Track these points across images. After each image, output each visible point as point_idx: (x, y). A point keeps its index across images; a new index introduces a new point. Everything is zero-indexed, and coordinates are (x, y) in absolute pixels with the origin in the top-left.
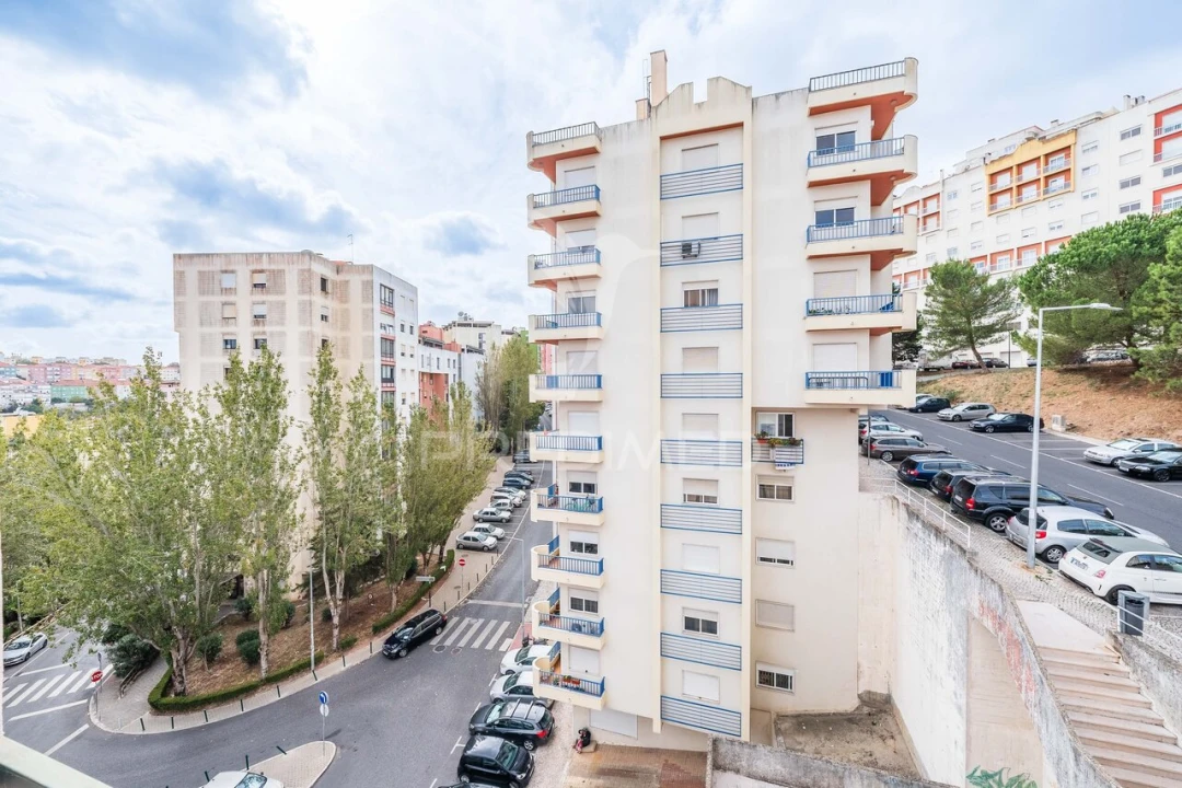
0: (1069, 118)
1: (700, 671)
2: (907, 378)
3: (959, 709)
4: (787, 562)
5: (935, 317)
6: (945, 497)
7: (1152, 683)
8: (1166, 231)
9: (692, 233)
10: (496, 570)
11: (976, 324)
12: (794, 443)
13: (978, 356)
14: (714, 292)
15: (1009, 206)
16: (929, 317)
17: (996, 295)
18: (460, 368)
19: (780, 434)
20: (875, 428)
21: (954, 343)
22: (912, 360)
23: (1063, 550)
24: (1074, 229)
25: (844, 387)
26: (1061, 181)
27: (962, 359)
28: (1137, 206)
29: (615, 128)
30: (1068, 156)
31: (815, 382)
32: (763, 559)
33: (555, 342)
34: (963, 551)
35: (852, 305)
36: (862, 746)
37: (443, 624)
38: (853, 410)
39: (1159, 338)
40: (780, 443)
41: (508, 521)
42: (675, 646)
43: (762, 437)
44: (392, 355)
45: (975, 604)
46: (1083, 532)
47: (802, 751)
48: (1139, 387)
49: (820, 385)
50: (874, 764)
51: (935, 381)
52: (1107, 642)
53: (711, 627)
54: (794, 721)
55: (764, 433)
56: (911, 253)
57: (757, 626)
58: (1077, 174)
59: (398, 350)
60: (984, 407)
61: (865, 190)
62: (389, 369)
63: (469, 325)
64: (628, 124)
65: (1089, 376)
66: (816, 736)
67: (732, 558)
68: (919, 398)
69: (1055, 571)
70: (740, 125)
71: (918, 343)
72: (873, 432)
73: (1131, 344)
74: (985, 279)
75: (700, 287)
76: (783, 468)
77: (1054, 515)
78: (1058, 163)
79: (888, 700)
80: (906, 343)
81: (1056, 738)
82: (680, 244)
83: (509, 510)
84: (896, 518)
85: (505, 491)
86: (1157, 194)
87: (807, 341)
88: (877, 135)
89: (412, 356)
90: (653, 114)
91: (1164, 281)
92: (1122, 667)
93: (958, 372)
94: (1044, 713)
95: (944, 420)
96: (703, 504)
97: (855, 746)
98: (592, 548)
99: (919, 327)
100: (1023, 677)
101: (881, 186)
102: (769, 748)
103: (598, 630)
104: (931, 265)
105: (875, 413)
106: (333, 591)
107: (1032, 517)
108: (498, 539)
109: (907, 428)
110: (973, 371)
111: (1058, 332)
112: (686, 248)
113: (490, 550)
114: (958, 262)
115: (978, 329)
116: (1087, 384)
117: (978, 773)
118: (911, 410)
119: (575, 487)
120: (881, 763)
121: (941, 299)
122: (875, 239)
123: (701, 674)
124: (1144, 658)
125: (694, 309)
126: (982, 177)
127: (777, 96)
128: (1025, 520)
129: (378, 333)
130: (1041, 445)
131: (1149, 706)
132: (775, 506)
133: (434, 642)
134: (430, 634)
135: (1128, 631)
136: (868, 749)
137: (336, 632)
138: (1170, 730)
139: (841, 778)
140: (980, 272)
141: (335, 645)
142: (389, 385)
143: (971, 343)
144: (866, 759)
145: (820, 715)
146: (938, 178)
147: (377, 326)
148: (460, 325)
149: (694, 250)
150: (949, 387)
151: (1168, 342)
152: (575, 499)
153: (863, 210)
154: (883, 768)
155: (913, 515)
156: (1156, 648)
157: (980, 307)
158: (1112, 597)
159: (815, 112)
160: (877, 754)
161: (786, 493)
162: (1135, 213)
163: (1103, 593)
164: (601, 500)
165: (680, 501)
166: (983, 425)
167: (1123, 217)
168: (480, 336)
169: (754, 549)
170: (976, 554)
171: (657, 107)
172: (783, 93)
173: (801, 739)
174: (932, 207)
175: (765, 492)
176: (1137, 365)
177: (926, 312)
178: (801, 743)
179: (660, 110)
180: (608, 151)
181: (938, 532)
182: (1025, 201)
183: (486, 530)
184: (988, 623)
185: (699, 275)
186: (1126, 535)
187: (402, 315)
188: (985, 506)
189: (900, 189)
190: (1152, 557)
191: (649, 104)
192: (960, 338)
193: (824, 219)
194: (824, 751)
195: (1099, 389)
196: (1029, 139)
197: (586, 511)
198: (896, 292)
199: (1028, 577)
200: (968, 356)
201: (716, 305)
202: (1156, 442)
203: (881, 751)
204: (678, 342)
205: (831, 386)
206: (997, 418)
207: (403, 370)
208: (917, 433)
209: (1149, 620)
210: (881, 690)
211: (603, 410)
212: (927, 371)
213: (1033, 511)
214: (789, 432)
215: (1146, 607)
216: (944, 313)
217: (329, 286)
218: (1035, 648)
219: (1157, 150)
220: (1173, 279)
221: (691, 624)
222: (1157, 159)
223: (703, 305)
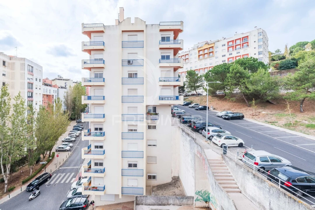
0: (213, 40)
1: (132, 178)
2: (182, 98)
3: (193, 177)
4: (155, 145)
5: (188, 83)
6: (190, 126)
7: (228, 164)
8: (230, 67)
9: (131, 58)
10: (70, 157)
11: (196, 85)
12: (156, 114)
13: (196, 92)
14: (136, 74)
15: (202, 58)
16: (186, 83)
17: (200, 78)
18: (58, 93)
19: (153, 112)
20: (175, 110)
21: (191, 89)
22: (183, 93)
23: (213, 137)
24: (214, 65)
25: (168, 100)
26: (212, 54)
27: (193, 93)
28: (225, 61)
29: (109, 26)
30: (213, 49)
31: (161, 98)
32: (149, 145)
33: (90, 86)
34: (193, 139)
35: (170, 80)
36: (173, 191)
37: (50, 177)
38: (170, 105)
39: (229, 89)
40: (153, 114)
41: (74, 141)
42: (125, 172)
43: (148, 113)
44: (32, 88)
45: (196, 151)
46: (216, 132)
47: (159, 195)
48: (226, 99)
49: (162, 99)
50: (175, 195)
51: (188, 98)
52: (221, 156)
53: (135, 166)
54: (157, 187)
55: (149, 112)
56: (182, 68)
57: (148, 163)
58: (214, 52)
59: (34, 87)
60: (198, 104)
61: (172, 51)
62: (31, 93)
63: (62, 80)
64: (113, 26)
65: (217, 98)
66: (162, 190)
67: (141, 146)
68: (185, 102)
69: (211, 142)
70: (143, 31)
71: (184, 89)
72: (175, 111)
73: (224, 91)
74: (198, 74)
75: (132, 72)
76: (154, 121)
77: (211, 129)
78: (211, 50)
79: (178, 178)
80: (182, 89)
81: (211, 180)
82: (127, 60)
83: (75, 138)
84: (179, 132)
85: (73, 132)
86: (228, 59)
87: (160, 88)
88: (175, 38)
89: (40, 89)
90: (120, 24)
91: (229, 77)
92: (223, 162)
93: (192, 96)
94: (209, 175)
95: (190, 107)
96: (133, 132)
97: (171, 191)
98: (101, 147)
99: (184, 85)
100: (205, 167)
101: (176, 51)
102: (150, 196)
103: (103, 171)
104: (187, 70)
105: (175, 106)
106: (5, 171)
107: (207, 129)
108: (71, 147)
109: (182, 110)
110: (196, 96)
111: (211, 87)
112: (129, 62)
113: (68, 151)
114: (192, 70)
115: (196, 86)
116: (217, 99)
117: (197, 192)
118: (183, 105)
119: (96, 129)
120: (177, 194)
121: (189, 79)
122: (174, 64)
123: (133, 179)
124: (227, 159)
125: (131, 78)
126: (197, 51)
127: (152, 25)
128: (205, 130)
129: (27, 81)
130: (208, 113)
131: (228, 169)
132: (152, 130)
133: (47, 183)
134: (46, 181)
135: (224, 154)
136: (174, 191)
137: (6, 186)
138: (231, 174)
139: (168, 200)
140: (197, 73)
141: (5, 191)
142: (30, 98)
143: (195, 89)
144: (174, 194)
145: (163, 184)
146: (188, 50)
147: (26, 78)
148: (58, 79)
149: (131, 62)
150: (191, 100)
151: (230, 90)
152: (96, 133)
153: (172, 57)
154: (178, 195)
155: (183, 131)
156: (229, 156)
157: (196, 81)
158: (221, 147)
159: (161, 30)
160: (176, 192)
161: (155, 127)
162: (224, 62)
163: (220, 146)
164: (104, 133)
165: (127, 131)
166: (197, 108)
167: (222, 63)
168: (65, 83)
169: (147, 143)
170: (196, 139)
171: (121, 22)
172: (153, 25)
173: (158, 192)
174: (187, 57)
175: (149, 127)
176: (225, 95)
177: (186, 82)
178: (158, 193)
179: (122, 23)
180: (107, 32)
181: (188, 135)
182: (200, 59)
183: (67, 145)
184: (199, 155)
185: (132, 69)
186: (224, 132)
187: (36, 75)
188: (198, 128)
189: (180, 52)
190: (228, 137)
191: (119, 21)
192: (193, 88)
193: (163, 57)
194: (164, 194)
195: (219, 100)
196: (206, 44)
197: (100, 136)
198: (179, 76)
199: (206, 143)
200: (194, 92)
201: (137, 78)
202: (229, 112)
203: (177, 191)
204: (126, 87)
205: (165, 100)
206: (200, 107)
207: (36, 94)
208: (184, 111)
209: (228, 151)
210: (177, 175)
211: (105, 106)
212: (186, 96)
213: (207, 128)
214: (155, 111)
215: (227, 147)
216: (189, 82)
217: (6, 64)
218: (208, 160)
219: (228, 49)
220: (231, 77)
221: (130, 165)
222: (228, 51)
223: (133, 77)
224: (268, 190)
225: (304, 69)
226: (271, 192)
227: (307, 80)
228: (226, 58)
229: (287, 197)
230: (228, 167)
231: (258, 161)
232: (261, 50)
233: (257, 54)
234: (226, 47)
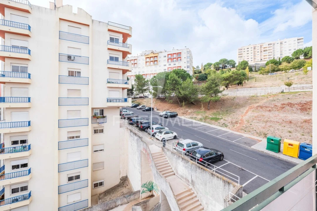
0: (158, 51)
1: (74, 193)
2: (130, 100)
3: (140, 172)
4: (102, 150)
5: (136, 86)
6: (137, 126)
7: (166, 154)
8: (169, 75)
9: (72, 53)
11: (143, 88)
12: (104, 117)
13: (144, 95)
14: (79, 73)
16: (135, 86)
17: (146, 83)
19: (100, 115)
20: (124, 112)
21: (139, 92)
22: (132, 95)
23: (156, 133)
24: (158, 72)
25: (116, 102)
26: (156, 62)
27: (141, 96)
28: (166, 70)
29: (39, 8)
30: (157, 58)
31: (109, 100)
32: (95, 151)
33: (4, 83)
34: (140, 137)
35: (118, 81)
38: (118, 108)
39: (168, 93)
40: (100, 117)
43: (95, 117)
45: (142, 148)
46: (158, 129)
47: (106, 200)
48: (166, 102)
49: (110, 101)
50: (124, 194)
51: (136, 100)
52: (161, 149)
53: (78, 177)
54: (104, 193)
55: (95, 115)
56: (130, 71)
57: (93, 171)
58: (158, 61)
60: (145, 106)
61: (121, 54)
64: (46, 8)
65: (160, 100)
66: (110, 194)
67: (86, 153)
68: (133, 104)
69: (155, 138)
70: (88, 25)
71: (133, 92)
72: (124, 113)
73: (165, 94)
74: (145, 79)
75: (74, 70)
76: (100, 124)
77: (155, 126)
78: (156, 59)
79: (127, 177)
80: (130, 92)
81: (154, 171)
82: (67, 55)
84: (128, 133)
86: (168, 68)
87: (107, 90)
88: (124, 42)
90: (56, 9)
91: (169, 83)
92: (163, 153)
93: (140, 98)
94: (152, 167)
95: (138, 109)
96: (75, 139)
97: (119, 192)
98: (25, 165)
99: (133, 88)
100: (150, 161)
101: (125, 54)
102: (96, 205)
103: (28, 197)
104: (135, 74)
105: (124, 108)
107: (151, 128)
109: (130, 111)
110: (143, 98)
111: (155, 91)
112: (69, 57)
114: (140, 75)
115: (144, 89)
116: (160, 101)
117: (143, 185)
118: (132, 107)
119: (15, 143)
121: (137, 82)
122: (123, 66)
124: (166, 150)
125: (72, 77)
126: (144, 58)
127: (100, 22)
128: (150, 129)
130: (152, 114)
131: (166, 159)
132: (99, 135)
135: (164, 146)
136: (122, 191)
138: (169, 162)
139: (116, 202)
140: (144, 78)
143: (142, 92)
144: (122, 194)
145: (111, 188)
146: (137, 56)
149: (72, 58)
150: (139, 102)
151: (169, 94)
152: (14, 148)
153: (120, 59)
154: (125, 194)
155: (131, 131)
156: (167, 148)
157: (144, 85)
158: (162, 141)
159: (109, 30)
160: (124, 191)
161: (102, 131)
162: (165, 71)
163: (161, 140)
164: (30, 146)
165: (66, 139)
166: (144, 110)
167: (164, 71)
169: (92, 148)
170: (142, 137)
171: (58, 8)
172: (101, 22)
173: (106, 198)
174: (136, 62)
175: (96, 132)
176: (166, 98)
177: (135, 85)
179: (59, 9)
181: (136, 134)
182: (147, 65)
184: (144, 152)
185: (73, 66)
186: (164, 129)
188: (144, 127)
189: (128, 56)
190: (167, 132)
191: (55, 6)
192: (141, 91)
193: (111, 58)
194: (112, 197)
195: (161, 102)
196: (152, 53)
197: (23, 151)
198: (128, 79)
199: (151, 140)
200: (142, 95)
201: (80, 77)
202: (168, 111)
204: (65, 87)
205: (113, 101)
206: (147, 108)
208: (132, 112)
209: (166, 143)
210: (125, 175)
211: (30, 111)
212: (135, 98)
213: (152, 126)
214: (103, 114)
215: (166, 141)
216: (138, 85)
218: (151, 154)
219: (168, 61)
220: (170, 83)
221: (70, 179)
222: (168, 62)
223: (75, 76)
224: (190, 167)
225: (210, 81)
226: (192, 168)
227: (211, 88)
228: (166, 68)
229: (200, 168)
230: (166, 157)
231: (185, 147)
232: (189, 65)
233: (186, 67)
234: (166, 58)
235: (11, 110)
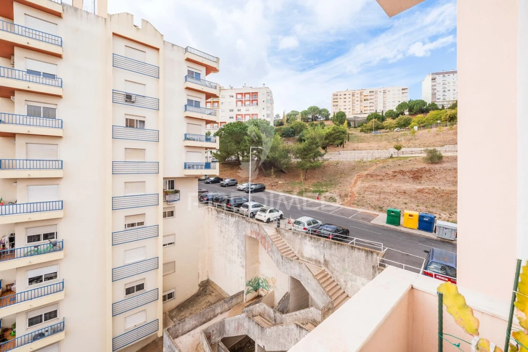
1: (137, 312)
2: (216, 166)
3: (243, 266)
4: (172, 243)
9: (132, 90)
12: (176, 192)
14: (143, 122)
19: (169, 189)
23: (253, 213)
25: (197, 168)
28: (233, 118)
31: (187, 166)
35: (201, 138)
36: (205, 301)
38: (196, 177)
40: (170, 193)
42: (120, 307)
45: (249, 232)
46: (255, 207)
49: (189, 168)
53: (140, 287)
54: (177, 309)
56: (217, 123)
57: (165, 275)
61: (203, 96)
66: (188, 309)
67: (153, 249)
70: (158, 49)
75: (135, 118)
76: (170, 203)
79: (208, 281)
82: (125, 94)
86: (237, 115)
87: (184, 150)
90: (108, 18)
92: (279, 235)
96: (137, 227)
97: (203, 303)
98: (51, 277)
100: (267, 246)
101: (209, 97)
103: (60, 328)
112: (128, 97)
117: (248, 283)
119: (34, 238)
120: (213, 302)
124: (283, 231)
125: (132, 129)
127: (173, 45)
131: (284, 242)
132: (167, 220)
135: (279, 227)
136: (207, 301)
138: (288, 245)
144: (208, 305)
149: (133, 99)
152: (34, 247)
153: (203, 103)
156: (284, 228)
159: (188, 60)
161: (171, 214)
164: (62, 242)
165: (123, 228)
172: (175, 45)
173: (183, 314)
175: (166, 215)
178: (183, 315)
180: (68, 19)
181: (232, 214)
184: (254, 236)
185: (135, 112)
188: (233, 205)
193: (190, 102)
197: (50, 252)
201: (144, 129)
203: (211, 299)
204: (122, 145)
205: (193, 167)
210: (205, 279)
211: (63, 183)
214: (173, 187)
218: (269, 236)
221: (129, 291)
223: (137, 128)
224: (322, 245)
226: (325, 246)
228: (234, 114)
229: (336, 244)
230: (284, 240)
231: (306, 226)
233: (266, 116)
235: (29, 183)
